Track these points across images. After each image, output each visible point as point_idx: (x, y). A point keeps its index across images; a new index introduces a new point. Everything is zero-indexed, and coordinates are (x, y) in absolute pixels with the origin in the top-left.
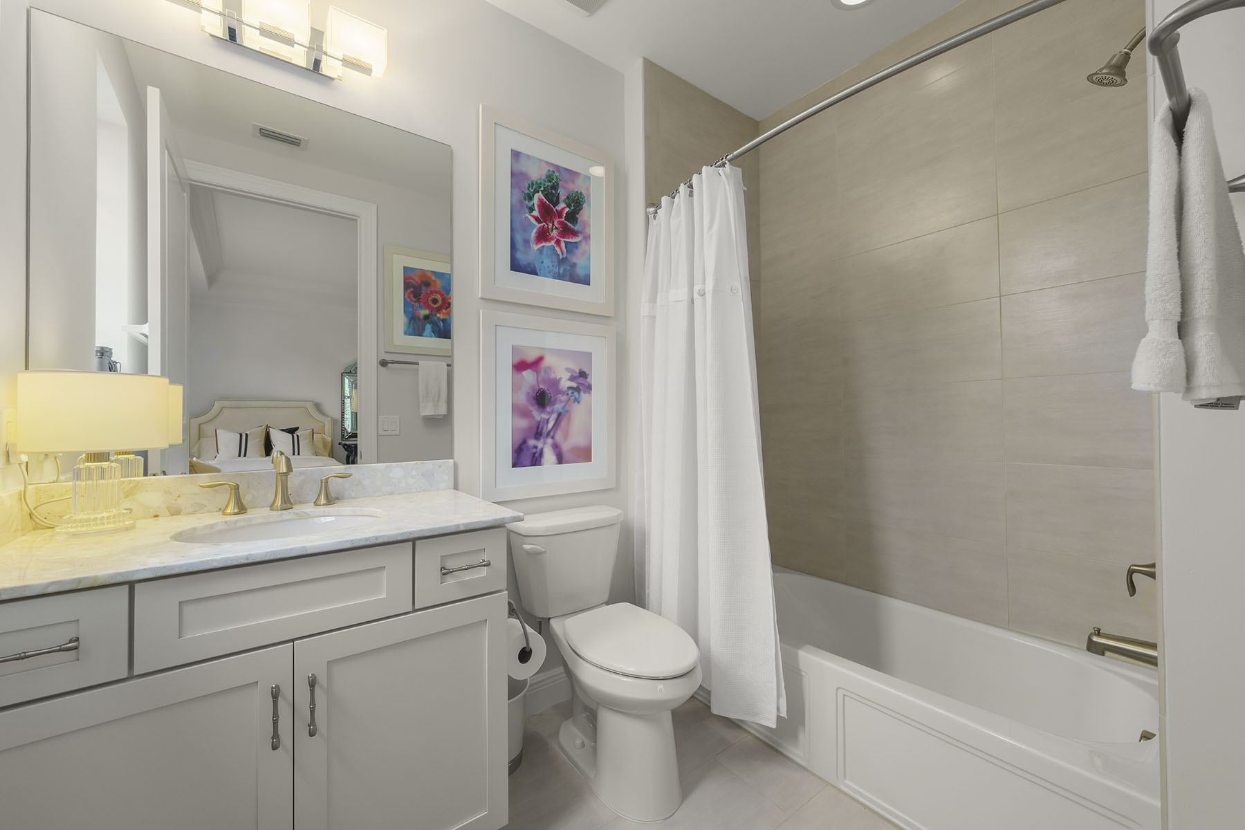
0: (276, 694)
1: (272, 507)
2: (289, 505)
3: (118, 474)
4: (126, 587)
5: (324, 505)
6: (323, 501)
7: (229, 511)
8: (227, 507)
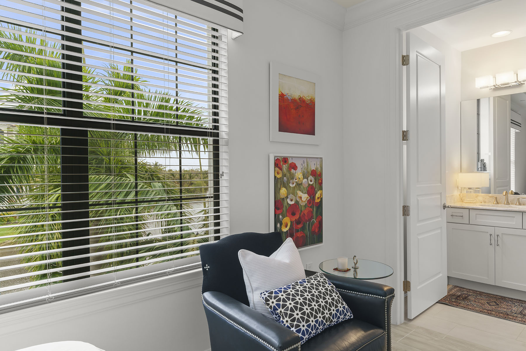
0: (491, 235)
1: (504, 204)
2: (509, 204)
3: (473, 192)
4: (468, 209)
5: (518, 205)
6: (518, 204)
7: (494, 203)
8: (494, 202)
